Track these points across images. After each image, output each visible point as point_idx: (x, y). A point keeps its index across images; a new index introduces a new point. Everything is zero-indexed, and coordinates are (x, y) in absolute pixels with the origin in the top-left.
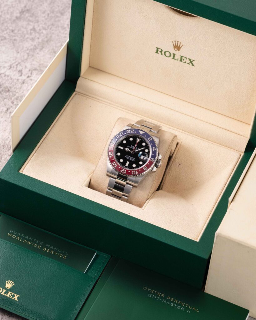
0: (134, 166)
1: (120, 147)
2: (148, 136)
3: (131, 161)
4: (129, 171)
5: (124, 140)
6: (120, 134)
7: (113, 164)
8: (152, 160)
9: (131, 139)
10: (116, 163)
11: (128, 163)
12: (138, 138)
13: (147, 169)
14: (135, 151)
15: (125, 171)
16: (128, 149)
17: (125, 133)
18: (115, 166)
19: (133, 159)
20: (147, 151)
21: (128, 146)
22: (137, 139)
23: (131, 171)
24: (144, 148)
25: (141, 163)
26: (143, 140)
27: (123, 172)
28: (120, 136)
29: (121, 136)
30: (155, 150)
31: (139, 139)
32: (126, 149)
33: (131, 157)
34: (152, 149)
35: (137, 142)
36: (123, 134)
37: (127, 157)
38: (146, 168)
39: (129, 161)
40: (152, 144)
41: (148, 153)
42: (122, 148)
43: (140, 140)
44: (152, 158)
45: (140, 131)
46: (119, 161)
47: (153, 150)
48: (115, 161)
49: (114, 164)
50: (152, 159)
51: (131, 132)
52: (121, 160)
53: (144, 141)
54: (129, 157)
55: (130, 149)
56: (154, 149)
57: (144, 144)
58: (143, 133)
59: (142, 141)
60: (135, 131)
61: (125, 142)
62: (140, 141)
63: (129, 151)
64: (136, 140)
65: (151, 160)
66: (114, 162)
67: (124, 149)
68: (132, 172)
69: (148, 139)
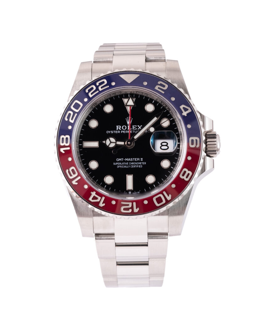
0: (150, 179)
1: (89, 144)
2: (153, 80)
3: (135, 168)
4: (146, 202)
5: (89, 118)
6: (72, 107)
7: (90, 199)
8: (192, 144)
9: (108, 109)
10: (98, 193)
11: (130, 179)
12: (126, 96)
13: (190, 173)
14: (136, 137)
15: (135, 204)
16: (113, 140)
17: (86, 100)
18: (99, 203)
19: (138, 163)
20: (165, 123)
21: (108, 132)
22: (125, 101)
23: (150, 199)
24: (155, 119)
25: (165, 164)
26: (142, 96)
27: (130, 211)
28: (74, 113)
29: (77, 111)
30: (190, 111)
31: (131, 100)
32: (108, 142)
33: (132, 160)
34: (181, 112)
35: (128, 109)
36: (81, 105)
37: (119, 163)
38: (188, 172)
39: (130, 174)
40: (173, 99)
41: (173, 127)
42: (95, 144)
43: (134, 99)
44: (191, 139)
45: (122, 76)
46: (103, 185)
47: (185, 114)
48: (93, 190)
49: (95, 198)
50: (192, 141)
51: (100, 89)
52: (109, 180)
53: (147, 98)
54: (124, 161)
55: (118, 137)
56: (186, 110)
57: (150, 108)
58: (135, 76)
59: (141, 100)
60: (109, 83)
61: (94, 124)
62: (134, 103)
63: (117, 146)
64: (123, 106)
65: (191, 146)
66: (93, 194)
67: (100, 144)
68: (154, 199)
69: (157, 88)
